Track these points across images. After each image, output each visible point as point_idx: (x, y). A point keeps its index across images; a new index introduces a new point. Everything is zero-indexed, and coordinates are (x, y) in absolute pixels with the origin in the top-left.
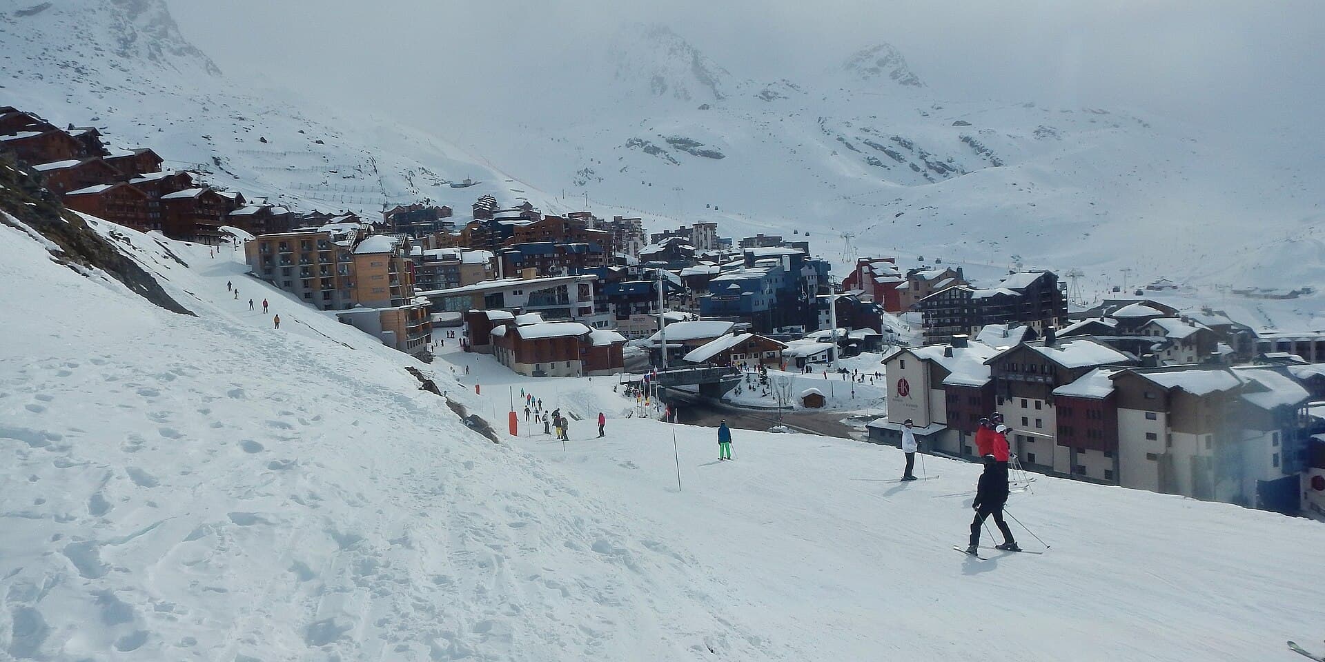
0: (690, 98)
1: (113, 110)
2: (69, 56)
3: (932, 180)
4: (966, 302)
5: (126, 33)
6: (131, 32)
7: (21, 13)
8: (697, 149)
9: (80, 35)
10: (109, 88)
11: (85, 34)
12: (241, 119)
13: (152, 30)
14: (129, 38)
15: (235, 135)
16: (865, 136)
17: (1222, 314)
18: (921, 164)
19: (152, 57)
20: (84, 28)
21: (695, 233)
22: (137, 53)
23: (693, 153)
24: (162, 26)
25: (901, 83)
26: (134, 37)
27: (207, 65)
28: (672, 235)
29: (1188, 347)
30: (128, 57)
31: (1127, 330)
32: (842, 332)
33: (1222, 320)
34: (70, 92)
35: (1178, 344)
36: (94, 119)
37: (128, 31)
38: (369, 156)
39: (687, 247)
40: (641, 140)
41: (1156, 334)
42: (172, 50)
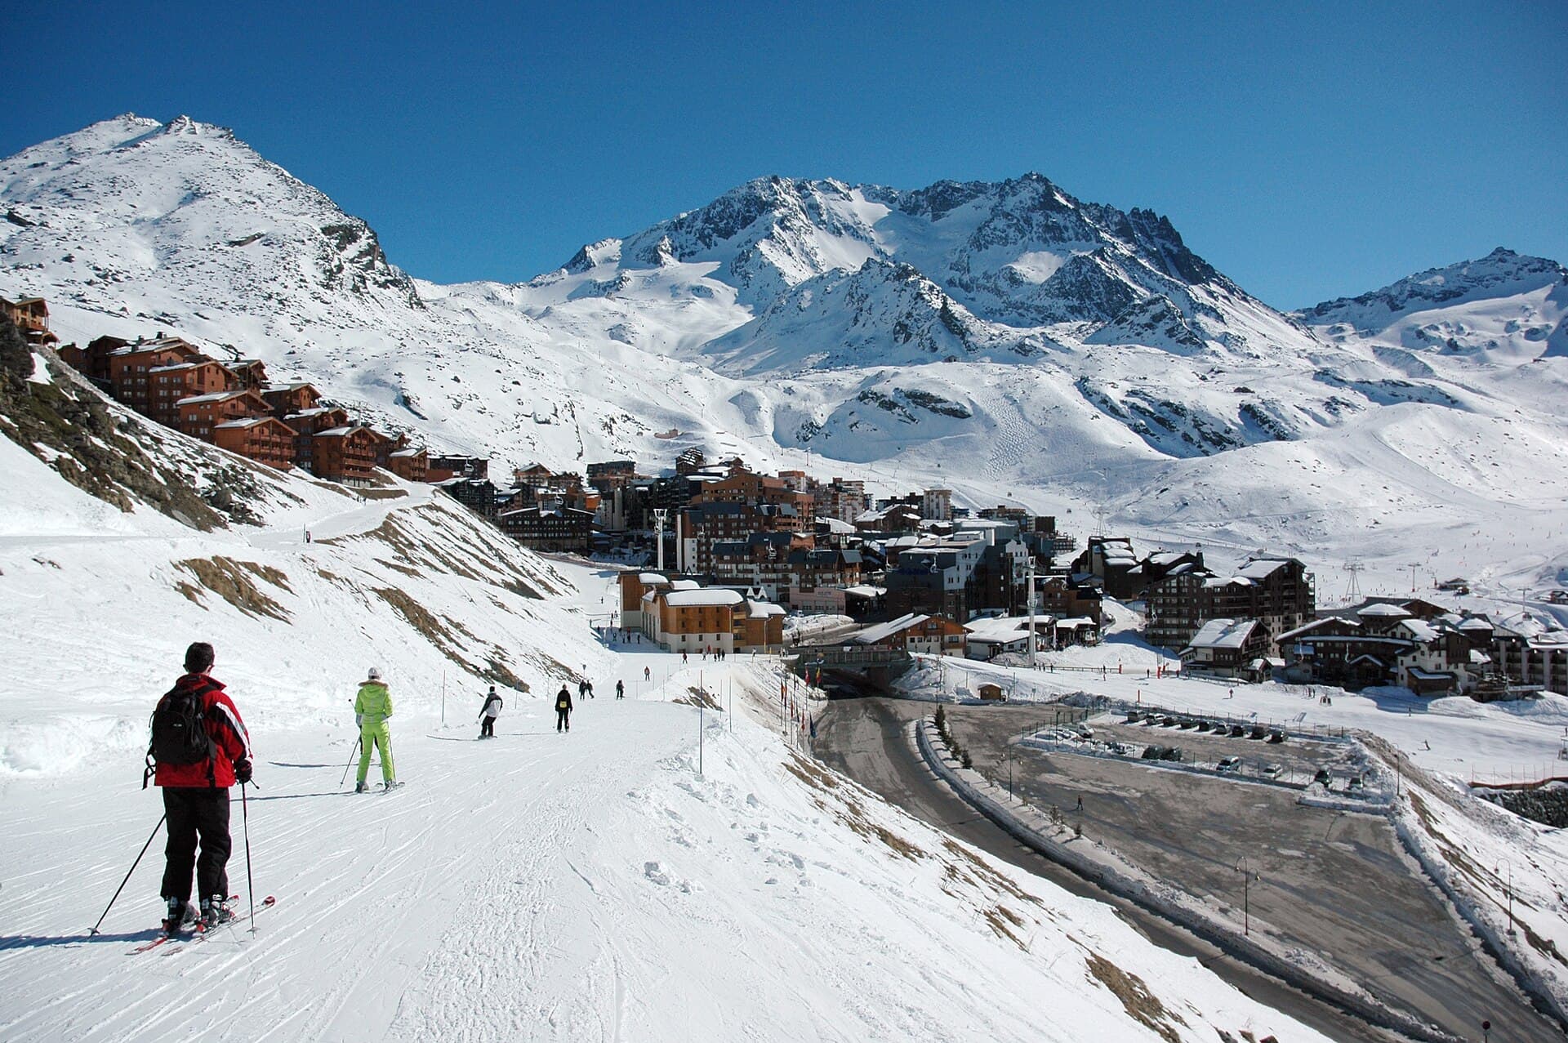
0: (936, 349)
1: (310, 344)
2: (275, 288)
3: (1206, 453)
4: (1195, 591)
5: (333, 264)
6: (338, 263)
7: (232, 243)
8: (939, 406)
9: (287, 266)
10: (308, 321)
11: (292, 265)
12: (437, 356)
13: (359, 262)
14: (335, 270)
15: (429, 374)
16: (1132, 400)
17: (1483, 617)
18: (1195, 435)
19: (355, 289)
20: (292, 259)
21: (925, 501)
22: (341, 284)
23: (934, 410)
24: (370, 258)
25: (1179, 341)
26: (340, 268)
27: (410, 299)
28: (900, 501)
29: (1436, 653)
30: (332, 289)
31: (1372, 631)
32: (1045, 619)
33: (1479, 624)
34: (270, 324)
35: (1424, 648)
36: (290, 353)
37: (336, 262)
38: (568, 399)
39: (911, 516)
40: (875, 394)
41: (1403, 637)
42: (376, 282)
